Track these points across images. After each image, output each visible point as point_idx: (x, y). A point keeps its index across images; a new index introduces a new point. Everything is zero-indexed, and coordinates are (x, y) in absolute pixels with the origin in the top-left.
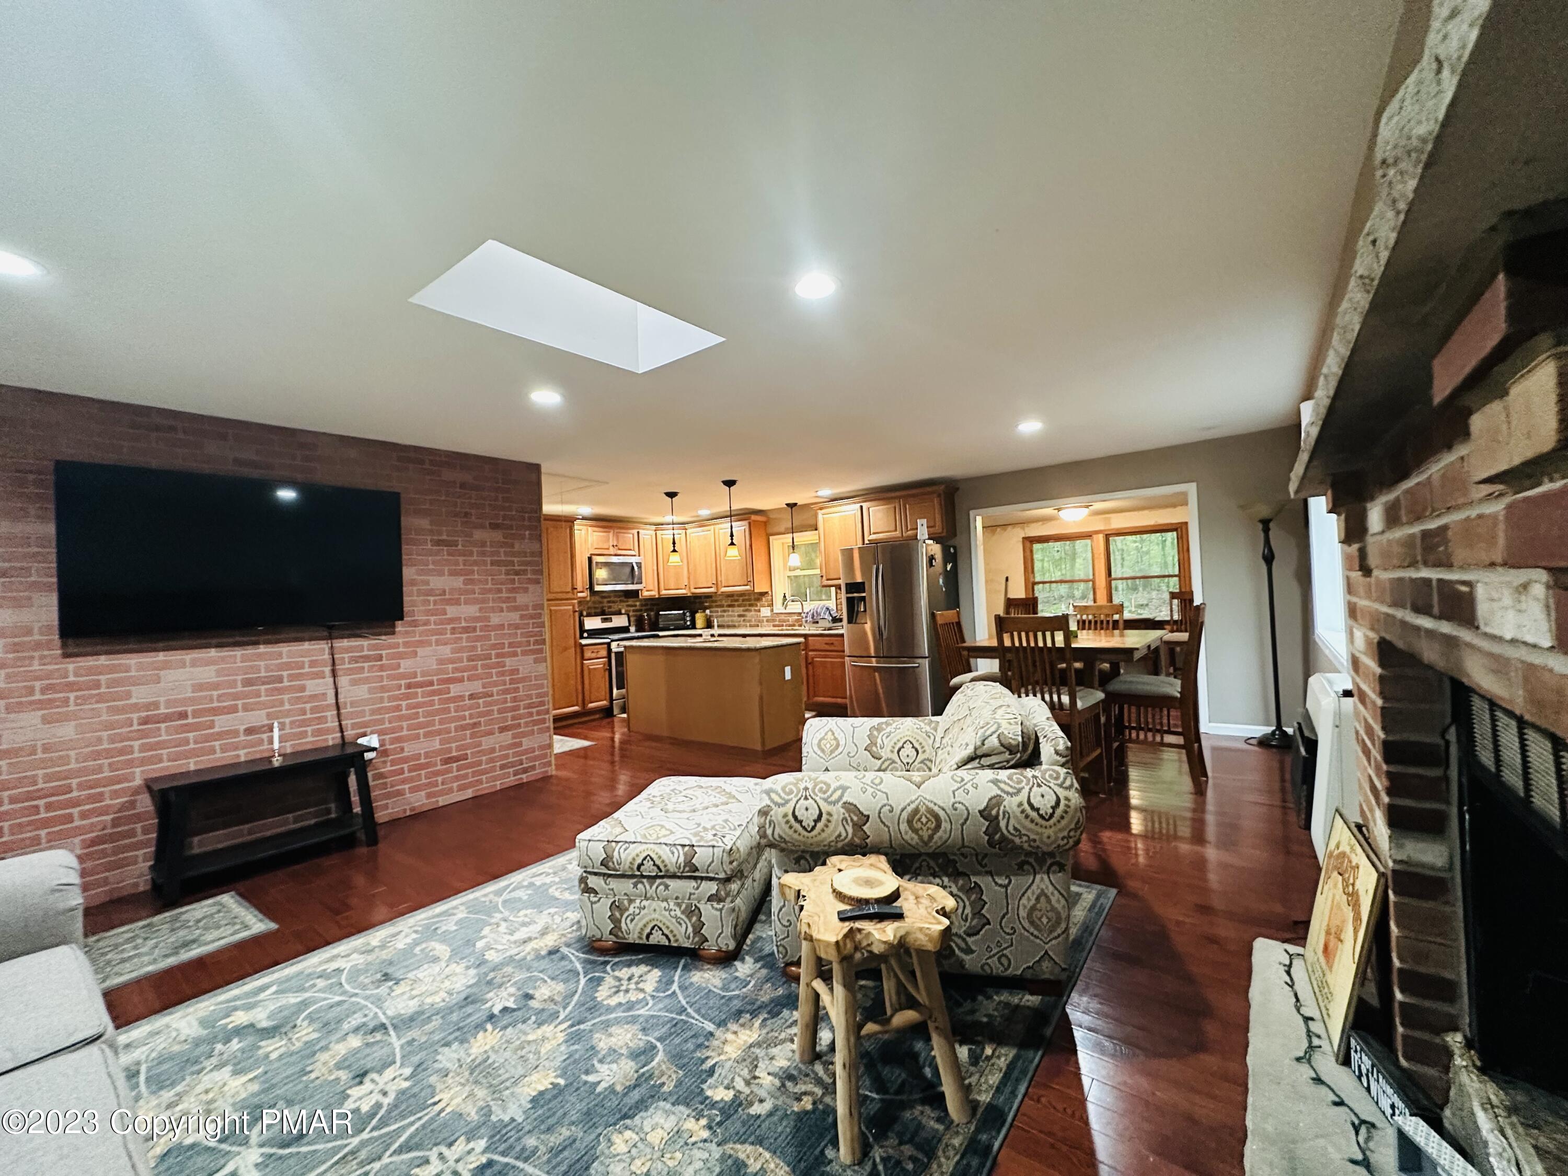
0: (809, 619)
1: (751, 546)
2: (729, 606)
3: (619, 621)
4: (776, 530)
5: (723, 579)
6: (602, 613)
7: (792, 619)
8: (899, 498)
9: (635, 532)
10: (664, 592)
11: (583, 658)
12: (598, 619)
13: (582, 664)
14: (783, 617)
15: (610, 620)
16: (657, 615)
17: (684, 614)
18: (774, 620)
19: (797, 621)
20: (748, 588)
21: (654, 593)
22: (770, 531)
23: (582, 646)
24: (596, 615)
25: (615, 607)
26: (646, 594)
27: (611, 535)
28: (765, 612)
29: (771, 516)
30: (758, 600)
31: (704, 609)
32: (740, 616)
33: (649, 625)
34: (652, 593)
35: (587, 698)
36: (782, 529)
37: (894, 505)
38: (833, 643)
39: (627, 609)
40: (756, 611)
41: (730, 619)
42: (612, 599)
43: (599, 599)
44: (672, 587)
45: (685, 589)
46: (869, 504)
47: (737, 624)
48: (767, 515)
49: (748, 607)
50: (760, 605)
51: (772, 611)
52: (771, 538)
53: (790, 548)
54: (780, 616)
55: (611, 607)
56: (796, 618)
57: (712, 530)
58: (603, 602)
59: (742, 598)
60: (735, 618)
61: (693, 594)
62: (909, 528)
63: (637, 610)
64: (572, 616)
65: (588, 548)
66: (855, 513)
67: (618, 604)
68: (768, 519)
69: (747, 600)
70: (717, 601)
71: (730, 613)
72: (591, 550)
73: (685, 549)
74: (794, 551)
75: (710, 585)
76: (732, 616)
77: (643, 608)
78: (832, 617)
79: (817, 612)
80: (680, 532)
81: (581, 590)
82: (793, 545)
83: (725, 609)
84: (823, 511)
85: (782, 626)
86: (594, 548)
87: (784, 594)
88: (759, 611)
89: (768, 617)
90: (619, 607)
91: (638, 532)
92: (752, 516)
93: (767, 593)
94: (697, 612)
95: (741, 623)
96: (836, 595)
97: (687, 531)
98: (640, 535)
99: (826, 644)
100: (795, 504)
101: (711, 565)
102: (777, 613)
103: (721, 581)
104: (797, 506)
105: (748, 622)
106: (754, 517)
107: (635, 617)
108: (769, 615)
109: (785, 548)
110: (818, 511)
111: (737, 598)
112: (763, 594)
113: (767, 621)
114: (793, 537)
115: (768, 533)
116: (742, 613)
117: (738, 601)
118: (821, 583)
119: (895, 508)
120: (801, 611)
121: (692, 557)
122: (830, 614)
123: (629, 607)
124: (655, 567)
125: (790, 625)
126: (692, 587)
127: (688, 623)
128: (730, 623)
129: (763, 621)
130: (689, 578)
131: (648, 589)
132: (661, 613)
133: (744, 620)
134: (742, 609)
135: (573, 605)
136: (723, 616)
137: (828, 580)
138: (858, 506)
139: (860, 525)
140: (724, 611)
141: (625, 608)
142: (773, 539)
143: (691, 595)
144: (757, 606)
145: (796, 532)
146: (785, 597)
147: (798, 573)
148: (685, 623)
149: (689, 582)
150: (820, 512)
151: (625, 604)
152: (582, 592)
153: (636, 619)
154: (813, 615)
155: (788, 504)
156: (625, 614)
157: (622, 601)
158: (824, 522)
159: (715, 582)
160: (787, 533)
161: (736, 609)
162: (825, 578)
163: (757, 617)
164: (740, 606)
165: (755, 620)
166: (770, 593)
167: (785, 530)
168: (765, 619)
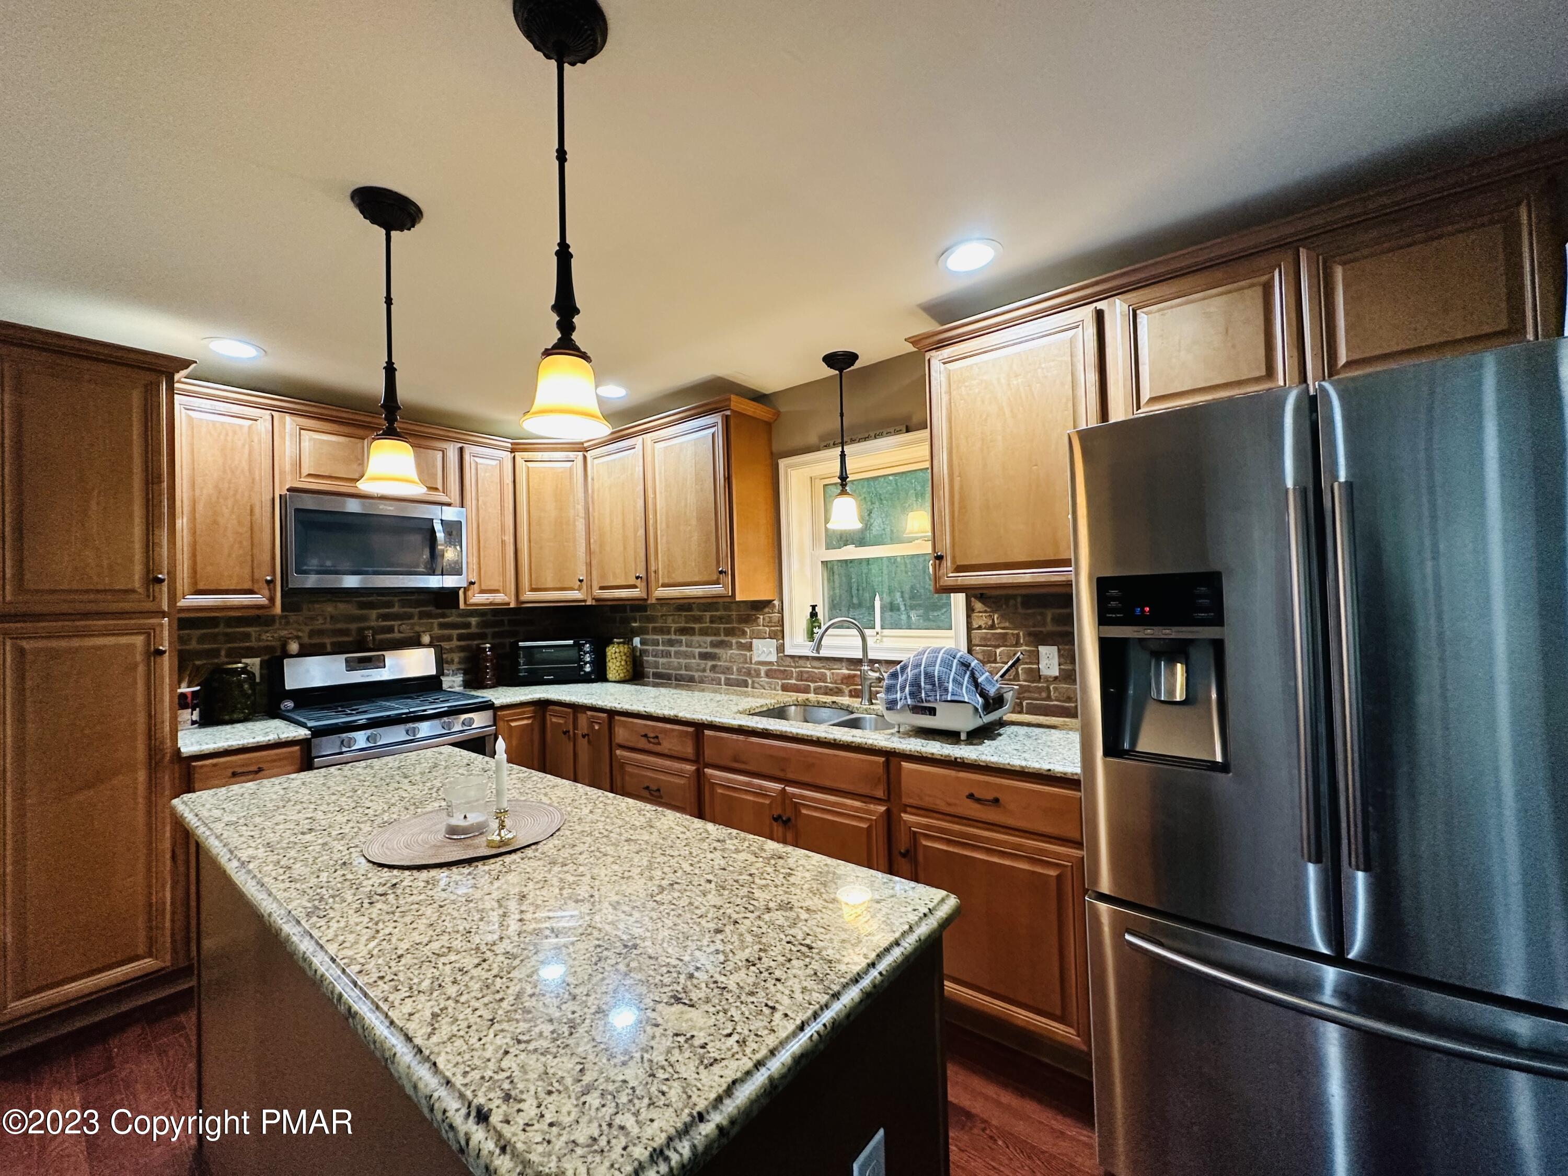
0: (903, 698)
1: (728, 479)
2: (683, 631)
3: (412, 663)
4: (797, 441)
5: (660, 564)
9: (452, 450)
10: (528, 595)
14: (808, 667)
15: (377, 662)
16: (515, 647)
17: (578, 647)
18: (786, 674)
19: (848, 680)
20: (717, 589)
22: (778, 446)
25: (402, 629)
26: (478, 598)
28: (764, 650)
29: (785, 407)
30: (748, 619)
31: (625, 637)
32: (704, 656)
34: (500, 598)
36: (813, 439)
37: (1264, 278)
38: (996, 801)
39: (437, 631)
40: (741, 646)
41: (683, 661)
42: (396, 609)
43: (341, 606)
44: (550, 585)
45: (579, 589)
46: (1133, 297)
47: (697, 675)
48: (774, 407)
49: (723, 638)
50: (752, 631)
51: (781, 649)
52: (783, 463)
53: (835, 484)
54: (801, 662)
55: (390, 630)
56: (846, 672)
57: (639, 447)
58: (364, 618)
59: (708, 614)
60: (694, 662)
61: (597, 600)
62: (1342, 359)
63: (460, 638)
64: (141, 669)
65: (282, 472)
66: (1072, 341)
67: (410, 616)
68: (778, 414)
69: (721, 619)
70: (651, 619)
71: (684, 648)
72: (289, 478)
73: (580, 495)
74: (843, 492)
75: (632, 581)
76: (686, 655)
77: (489, 631)
78: (983, 694)
79: (929, 677)
80: (572, 455)
81: (247, 585)
82: (843, 478)
83: (673, 637)
84: (946, 352)
85: (806, 690)
86: (305, 472)
87: (814, 607)
88: (749, 647)
89: (771, 663)
90: (417, 628)
91: (461, 450)
92: (733, 397)
93: (768, 603)
94: (610, 642)
95: (708, 673)
96: (969, 617)
97: (588, 454)
98: (467, 457)
99: (971, 796)
100: (851, 358)
101: (636, 531)
102: (792, 657)
103: (655, 572)
104: (858, 365)
105: (724, 673)
106: (739, 404)
107: (461, 649)
108: (773, 658)
109: (819, 485)
110: (928, 355)
111: (697, 613)
112: (760, 606)
113: (768, 674)
114: (843, 456)
115: (774, 449)
116: (709, 650)
117: (699, 620)
118: (936, 578)
119: (1267, 290)
120: (859, 655)
121: (596, 514)
122: (976, 684)
123: (442, 626)
124: (509, 539)
125: (828, 692)
126: (595, 586)
127: (588, 668)
128: (683, 672)
129: (758, 675)
130: (589, 565)
131: (483, 587)
132: (521, 644)
133: (713, 668)
134: (709, 639)
135: (150, 633)
136: (668, 655)
137: (959, 569)
138: (1086, 313)
139: (1093, 377)
140: (671, 643)
141: (431, 629)
142: (788, 467)
143: (594, 603)
144: (744, 633)
145: (853, 441)
146: (814, 615)
147: (851, 552)
148: (581, 668)
149: (589, 573)
150: (936, 358)
151: (436, 621)
152: (251, 592)
153: (462, 655)
154: (916, 684)
155: (831, 360)
156: (429, 646)
157: (429, 615)
158: (949, 393)
159: (643, 575)
160: (827, 447)
161: (696, 638)
162: (948, 563)
163: (746, 662)
164: (703, 632)
165: (739, 670)
166: (776, 603)
167: (822, 438)
168: (763, 669)
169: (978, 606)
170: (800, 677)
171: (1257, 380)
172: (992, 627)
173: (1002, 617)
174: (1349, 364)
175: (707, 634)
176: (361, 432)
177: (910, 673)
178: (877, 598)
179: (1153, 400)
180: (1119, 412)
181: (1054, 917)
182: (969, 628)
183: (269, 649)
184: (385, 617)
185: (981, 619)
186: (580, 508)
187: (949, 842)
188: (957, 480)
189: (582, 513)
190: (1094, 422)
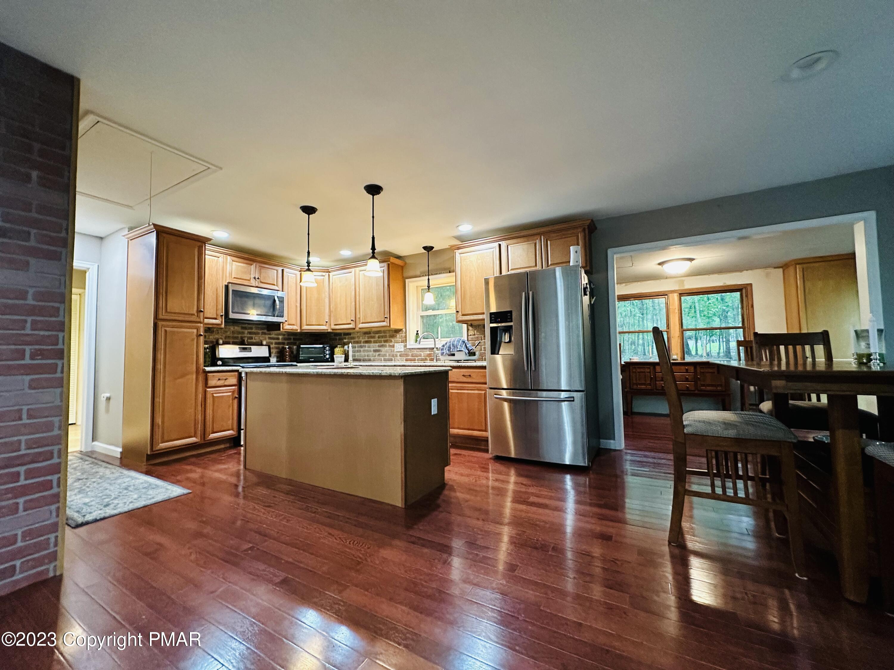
0: (446, 351)
1: (389, 285)
2: (366, 342)
3: (260, 351)
4: (411, 273)
5: (361, 316)
6: (242, 343)
7: (423, 354)
8: (540, 234)
9: (279, 269)
10: (305, 327)
11: (206, 385)
12: (236, 348)
13: (205, 392)
14: (415, 352)
15: (250, 350)
16: (299, 348)
17: (324, 348)
18: (407, 355)
19: (429, 355)
20: (384, 324)
21: (296, 328)
22: (405, 275)
23: (205, 372)
24: (234, 343)
25: (256, 339)
26: (287, 327)
27: (253, 267)
28: (399, 347)
29: (408, 261)
30: (393, 336)
31: (344, 344)
32: (375, 351)
33: (290, 356)
34: (295, 327)
35: (209, 429)
36: (418, 273)
37: (535, 242)
38: (470, 376)
39: (268, 340)
40: (390, 346)
41: (366, 354)
42: (253, 331)
43: (236, 328)
44: (314, 323)
45: (326, 325)
46: (508, 242)
47: (372, 358)
48: (404, 261)
49: (383, 343)
50: (395, 341)
51: (405, 346)
52: (407, 280)
53: (426, 289)
54: (413, 350)
55: (252, 338)
56: (428, 352)
57: (353, 272)
58: (243, 333)
59: (377, 335)
60: (371, 353)
61: (333, 330)
62: (550, 264)
63: (276, 343)
64: (196, 340)
65: (226, 276)
66: (493, 251)
67: (258, 334)
68: (406, 263)
69: (382, 337)
70: (353, 338)
71: (367, 349)
72: (228, 278)
73: (327, 289)
74: (429, 291)
75: (349, 322)
76: (368, 351)
77: (286, 342)
78: (468, 350)
79: (453, 345)
80: (324, 274)
81: (215, 316)
82: (429, 287)
83: (362, 344)
84: (460, 251)
85: (414, 360)
86: (233, 277)
87: (417, 331)
88: (393, 346)
89: (402, 352)
90: (261, 338)
91: (283, 270)
92: (391, 258)
93: (401, 330)
94: (336, 347)
95: (376, 357)
96: (468, 332)
97: (330, 274)
98: (285, 273)
99: (464, 376)
100: (432, 248)
101: (351, 303)
102: (410, 349)
103: (359, 318)
104: (434, 250)
105: (383, 356)
106: (393, 260)
107: (277, 348)
108: (402, 350)
109: (420, 289)
110: (455, 251)
111: (373, 335)
112: (398, 331)
113: (400, 356)
114: (429, 279)
115: (404, 276)
116: (377, 348)
117: (374, 337)
118: (457, 318)
119: (535, 244)
120: (433, 346)
121: (334, 297)
122: (467, 347)
123: (270, 338)
124: (298, 305)
125: (422, 360)
126: (332, 324)
127: (328, 356)
128: (366, 358)
129: (397, 356)
130: (330, 316)
131: (290, 323)
132: (302, 346)
133: (379, 355)
134: (377, 344)
135: (198, 329)
136: (360, 351)
137: (463, 315)
138: (496, 244)
139: (498, 262)
140: (361, 347)
141: (265, 339)
142: (409, 282)
143: (331, 331)
144: (391, 341)
145: (432, 275)
146: (417, 334)
147: (431, 312)
148: (325, 356)
149: (330, 319)
150: (458, 252)
151: (267, 336)
152: (216, 319)
153: (277, 350)
154: (450, 347)
155: (425, 248)
156: (266, 345)
157: (265, 334)
158: (461, 263)
159: (354, 319)
160: (423, 276)
161: (372, 344)
162: (460, 313)
163: (392, 352)
164: (375, 342)
165: (389, 355)
166: (404, 330)
167: (421, 273)
168: (398, 354)
169: (470, 328)
170: (412, 356)
171: (533, 267)
172: (474, 335)
173: (477, 331)
174: (551, 264)
175: (376, 343)
176: (251, 263)
177: (448, 344)
178: (439, 328)
179: (512, 269)
180: (504, 273)
181: (483, 404)
182: (468, 335)
183: (212, 342)
184: (250, 333)
185: (471, 332)
186: (327, 294)
187: (458, 389)
188: (463, 288)
189: (327, 296)
190: (498, 275)
